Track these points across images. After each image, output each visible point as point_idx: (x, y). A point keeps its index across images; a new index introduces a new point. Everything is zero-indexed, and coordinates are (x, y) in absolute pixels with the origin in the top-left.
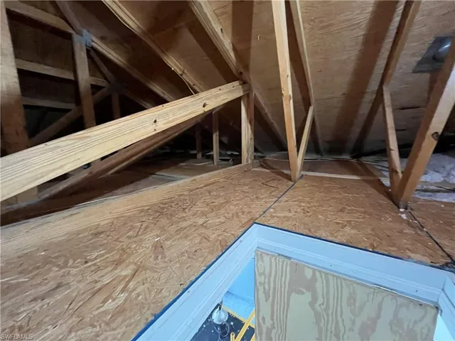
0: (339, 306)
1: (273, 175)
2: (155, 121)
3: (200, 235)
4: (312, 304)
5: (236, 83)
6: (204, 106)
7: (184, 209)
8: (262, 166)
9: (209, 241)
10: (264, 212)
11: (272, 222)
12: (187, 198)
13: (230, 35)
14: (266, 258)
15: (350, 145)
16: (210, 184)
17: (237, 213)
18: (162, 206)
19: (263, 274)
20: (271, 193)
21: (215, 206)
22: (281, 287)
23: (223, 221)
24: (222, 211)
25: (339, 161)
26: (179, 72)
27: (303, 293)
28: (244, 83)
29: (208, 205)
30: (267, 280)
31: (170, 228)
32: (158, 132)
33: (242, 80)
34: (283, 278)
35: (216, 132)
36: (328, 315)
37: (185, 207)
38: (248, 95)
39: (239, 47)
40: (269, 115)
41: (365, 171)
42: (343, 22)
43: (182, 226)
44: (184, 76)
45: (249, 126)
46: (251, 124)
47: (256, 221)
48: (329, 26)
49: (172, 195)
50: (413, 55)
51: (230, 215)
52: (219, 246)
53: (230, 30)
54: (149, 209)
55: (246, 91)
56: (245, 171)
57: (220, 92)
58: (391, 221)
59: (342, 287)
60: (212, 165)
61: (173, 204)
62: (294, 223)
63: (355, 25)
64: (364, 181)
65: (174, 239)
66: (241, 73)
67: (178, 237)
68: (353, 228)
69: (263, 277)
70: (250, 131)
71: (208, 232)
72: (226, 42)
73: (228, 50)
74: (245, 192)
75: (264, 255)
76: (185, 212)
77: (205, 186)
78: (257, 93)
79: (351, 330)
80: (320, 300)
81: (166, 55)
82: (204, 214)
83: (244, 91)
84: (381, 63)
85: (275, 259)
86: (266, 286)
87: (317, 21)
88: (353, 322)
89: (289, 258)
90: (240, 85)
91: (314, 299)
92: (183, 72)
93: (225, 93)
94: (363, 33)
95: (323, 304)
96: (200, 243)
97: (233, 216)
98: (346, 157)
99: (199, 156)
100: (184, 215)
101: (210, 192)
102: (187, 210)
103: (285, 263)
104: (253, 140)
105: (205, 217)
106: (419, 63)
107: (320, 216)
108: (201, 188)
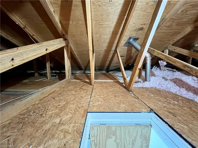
0: (125, 137)
1: (82, 83)
2: (13, 59)
3: (61, 131)
4: (115, 141)
5: (62, 39)
6: (46, 50)
7: (41, 115)
8: (75, 78)
9: (70, 133)
10: (89, 105)
11: (95, 110)
12: (40, 105)
13: (59, 15)
14: (95, 128)
15: (105, 68)
16: (52, 93)
17: (76, 109)
18: (21, 117)
19: (94, 136)
20: (86, 93)
21: (61, 107)
22: (102, 139)
23: (71, 116)
24: (68, 110)
25: (103, 74)
26: (22, 26)
27: (112, 137)
28: (65, 39)
29: (57, 107)
30: (96, 138)
31: (37, 133)
32: (15, 66)
33: (64, 38)
34: (103, 134)
35: (48, 62)
36: (121, 142)
37: (41, 113)
38: (67, 45)
39: (63, 22)
40: (76, 55)
41: (113, 78)
42: (106, 25)
43: (46, 129)
44: (26, 29)
45: (69, 60)
46: (69, 59)
47: (88, 111)
48: (102, 24)
49: (27, 107)
50: (124, 41)
51: (73, 111)
52: (78, 135)
53: (59, 12)
54: (10, 123)
55: (67, 43)
56: (68, 82)
57: (54, 43)
58: (130, 98)
59: (126, 129)
60: (47, 80)
61: (31, 113)
62: (103, 107)
63: (110, 27)
64: (115, 82)
65: (44, 142)
66: (64, 35)
67: (47, 138)
68: (123, 103)
69: (94, 137)
70: (69, 63)
71: (66, 127)
72: (56, 18)
73: (57, 22)
74: (74, 95)
75: (94, 127)
76: (43, 117)
77: (49, 95)
78: (71, 45)
79: (129, 144)
80: (118, 138)
81: (11, 13)
82: (58, 115)
83: (66, 44)
84: (116, 41)
85: (100, 127)
86: (96, 141)
87: (98, 21)
88: (130, 141)
89: (105, 124)
90: (64, 40)
91: (116, 138)
92: (25, 26)
93: (57, 44)
94: (112, 30)
95: (119, 139)
96: (65, 137)
97: (75, 111)
98: (104, 72)
99: (36, 75)
100: (44, 119)
101: (54, 99)
102: (44, 115)
103: (104, 128)
104: (71, 67)
105: (59, 117)
106: (126, 43)
107: (111, 101)
108: (46, 97)
